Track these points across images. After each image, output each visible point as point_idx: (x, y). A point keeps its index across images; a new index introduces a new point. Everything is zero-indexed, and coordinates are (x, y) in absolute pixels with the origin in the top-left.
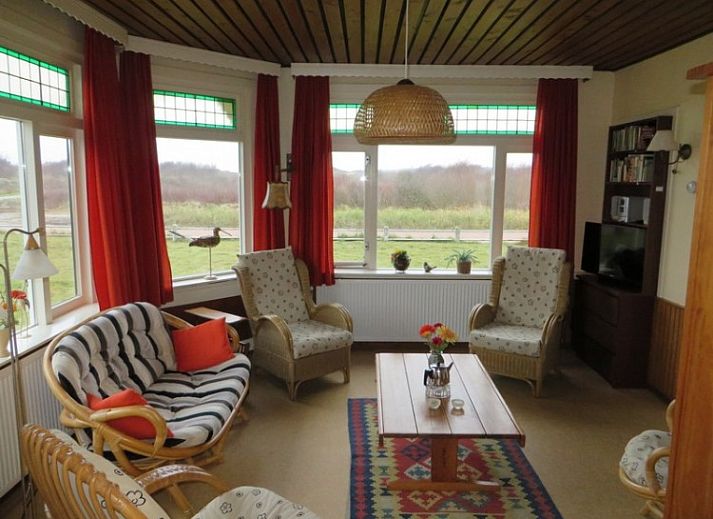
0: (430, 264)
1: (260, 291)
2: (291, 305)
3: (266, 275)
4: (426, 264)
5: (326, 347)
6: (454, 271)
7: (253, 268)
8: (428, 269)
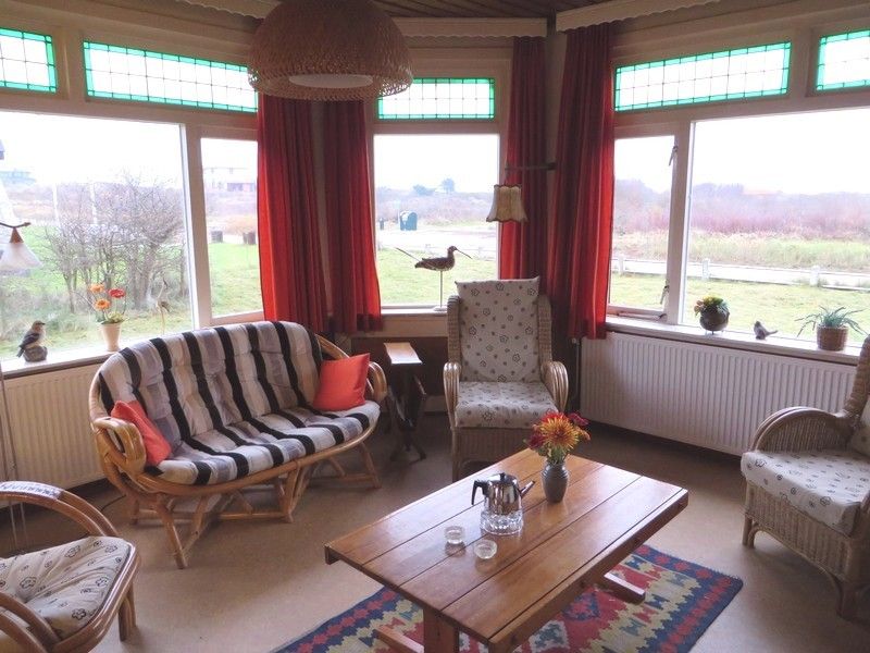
0: (767, 326)
1: (472, 331)
2: (516, 358)
3: (487, 312)
4: (758, 324)
5: (506, 422)
6: (810, 342)
7: (470, 300)
8: (761, 334)
